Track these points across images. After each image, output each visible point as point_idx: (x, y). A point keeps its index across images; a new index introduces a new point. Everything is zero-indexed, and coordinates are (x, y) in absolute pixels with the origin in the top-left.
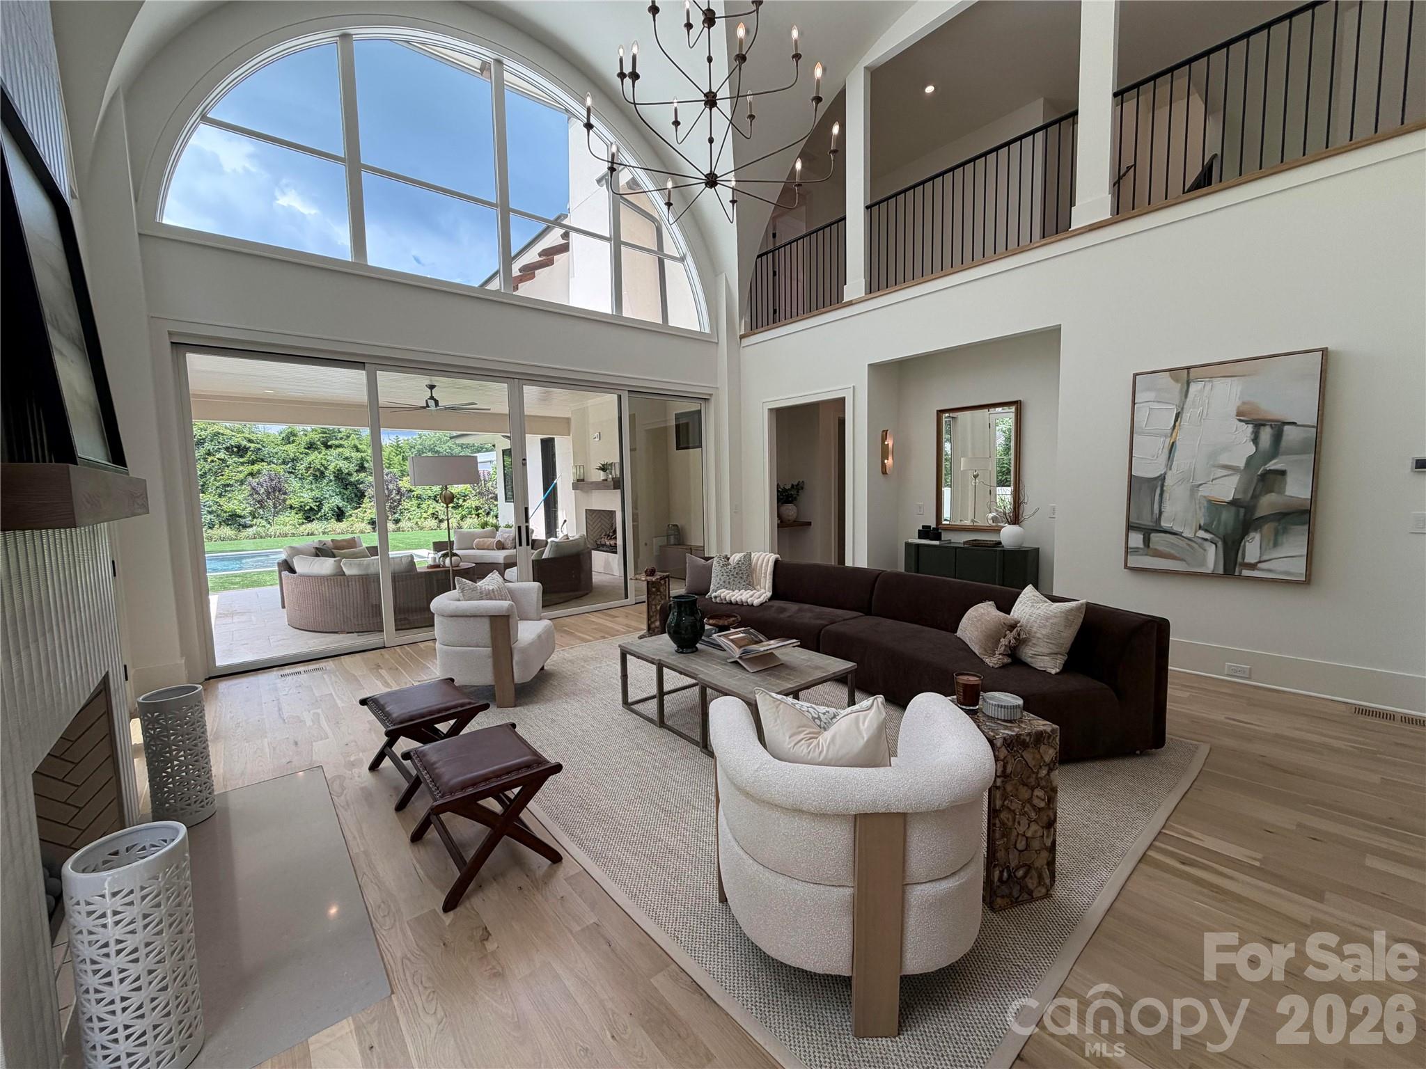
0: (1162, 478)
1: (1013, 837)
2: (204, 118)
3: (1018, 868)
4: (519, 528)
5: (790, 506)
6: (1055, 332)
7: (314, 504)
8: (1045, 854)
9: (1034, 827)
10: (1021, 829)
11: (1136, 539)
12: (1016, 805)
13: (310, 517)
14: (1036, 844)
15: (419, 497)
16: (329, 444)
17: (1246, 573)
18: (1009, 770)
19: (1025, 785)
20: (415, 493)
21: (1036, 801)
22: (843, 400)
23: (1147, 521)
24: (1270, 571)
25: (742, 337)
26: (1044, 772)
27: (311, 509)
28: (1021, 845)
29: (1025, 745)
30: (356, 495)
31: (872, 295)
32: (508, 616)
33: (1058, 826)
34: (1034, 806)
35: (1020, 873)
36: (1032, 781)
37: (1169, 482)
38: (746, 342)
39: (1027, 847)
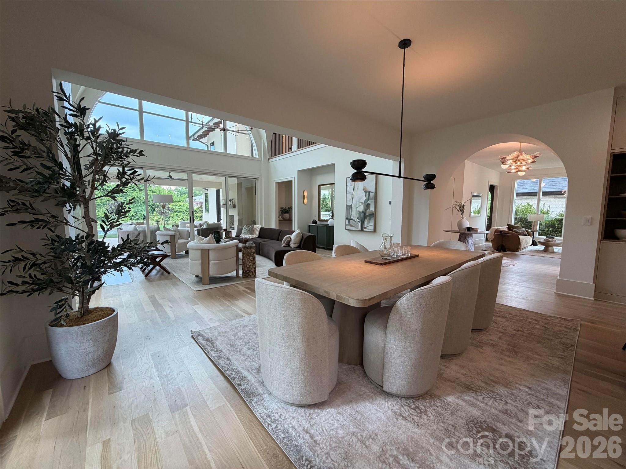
0: (351, 205)
1: (246, 265)
2: (99, 102)
3: (247, 271)
4: (190, 217)
5: (286, 214)
6: (334, 165)
7: (134, 213)
8: (253, 269)
9: (250, 264)
10: (248, 263)
11: (347, 221)
12: (246, 259)
13: (132, 219)
14: (251, 267)
15: (177, 211)
16: (141, 189)
17: (365, 230)
18: (244, 252)
19: (248, 255)
20: (175, 210)
21: (251, 259)
22: (291, 181)
23: (349, 217)
24: (368, 229)
25: (269, 159)
26: (252, 254)
27: (133, 216)
28: (248, 266)
29: (247, 248)
30: (151, 210)
31: (299, 149)
32: (174, 235)
33: (256, 264)
34: (250, 260)
35: (248, 272)
36: (250, 255)
37: (353, 206)
38: (270, 160)
39: (249, 267)
